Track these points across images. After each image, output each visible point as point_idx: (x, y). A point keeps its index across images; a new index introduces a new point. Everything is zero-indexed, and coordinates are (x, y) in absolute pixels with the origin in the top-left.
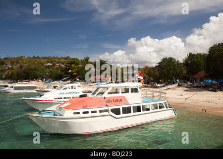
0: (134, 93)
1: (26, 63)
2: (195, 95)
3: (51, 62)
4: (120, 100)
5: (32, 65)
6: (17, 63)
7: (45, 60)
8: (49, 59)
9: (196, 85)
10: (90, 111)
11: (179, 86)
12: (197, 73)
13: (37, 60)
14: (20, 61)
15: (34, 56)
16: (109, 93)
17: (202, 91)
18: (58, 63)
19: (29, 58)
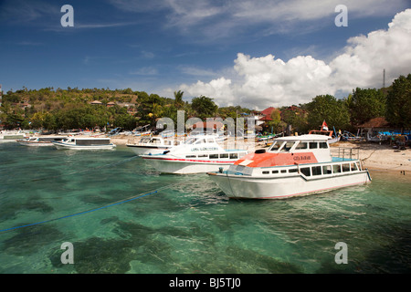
0: (322, 149)
1: (56, 100)
2: (374, 156)
3: (100, 98)
4: (308, 158)
5: (68, 104)
6: (40, 99)
7: (89, 95)
8: (96, 94)
9: (369, 139)
10: (279, 169)
11: (342, 140)
12: (368, 120)
13: (75, 94)
14: (46, 96)
15: (69, 88)
16: (297, 148)
17: (382, 149)
18: (112, 99)
19: (61, 91)
